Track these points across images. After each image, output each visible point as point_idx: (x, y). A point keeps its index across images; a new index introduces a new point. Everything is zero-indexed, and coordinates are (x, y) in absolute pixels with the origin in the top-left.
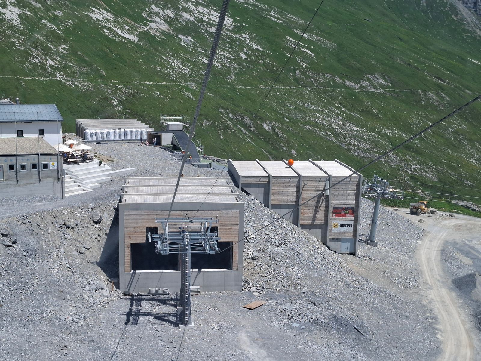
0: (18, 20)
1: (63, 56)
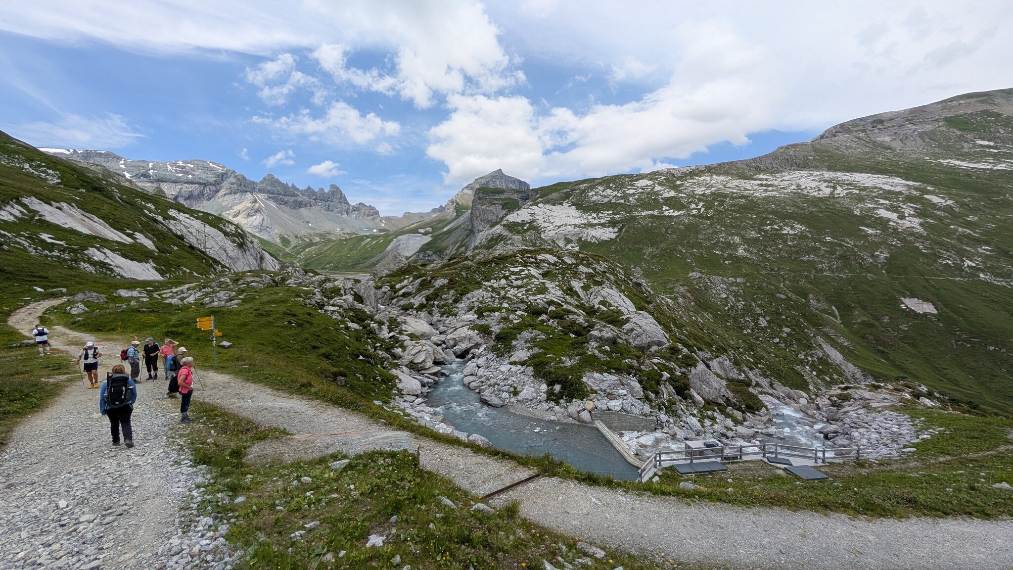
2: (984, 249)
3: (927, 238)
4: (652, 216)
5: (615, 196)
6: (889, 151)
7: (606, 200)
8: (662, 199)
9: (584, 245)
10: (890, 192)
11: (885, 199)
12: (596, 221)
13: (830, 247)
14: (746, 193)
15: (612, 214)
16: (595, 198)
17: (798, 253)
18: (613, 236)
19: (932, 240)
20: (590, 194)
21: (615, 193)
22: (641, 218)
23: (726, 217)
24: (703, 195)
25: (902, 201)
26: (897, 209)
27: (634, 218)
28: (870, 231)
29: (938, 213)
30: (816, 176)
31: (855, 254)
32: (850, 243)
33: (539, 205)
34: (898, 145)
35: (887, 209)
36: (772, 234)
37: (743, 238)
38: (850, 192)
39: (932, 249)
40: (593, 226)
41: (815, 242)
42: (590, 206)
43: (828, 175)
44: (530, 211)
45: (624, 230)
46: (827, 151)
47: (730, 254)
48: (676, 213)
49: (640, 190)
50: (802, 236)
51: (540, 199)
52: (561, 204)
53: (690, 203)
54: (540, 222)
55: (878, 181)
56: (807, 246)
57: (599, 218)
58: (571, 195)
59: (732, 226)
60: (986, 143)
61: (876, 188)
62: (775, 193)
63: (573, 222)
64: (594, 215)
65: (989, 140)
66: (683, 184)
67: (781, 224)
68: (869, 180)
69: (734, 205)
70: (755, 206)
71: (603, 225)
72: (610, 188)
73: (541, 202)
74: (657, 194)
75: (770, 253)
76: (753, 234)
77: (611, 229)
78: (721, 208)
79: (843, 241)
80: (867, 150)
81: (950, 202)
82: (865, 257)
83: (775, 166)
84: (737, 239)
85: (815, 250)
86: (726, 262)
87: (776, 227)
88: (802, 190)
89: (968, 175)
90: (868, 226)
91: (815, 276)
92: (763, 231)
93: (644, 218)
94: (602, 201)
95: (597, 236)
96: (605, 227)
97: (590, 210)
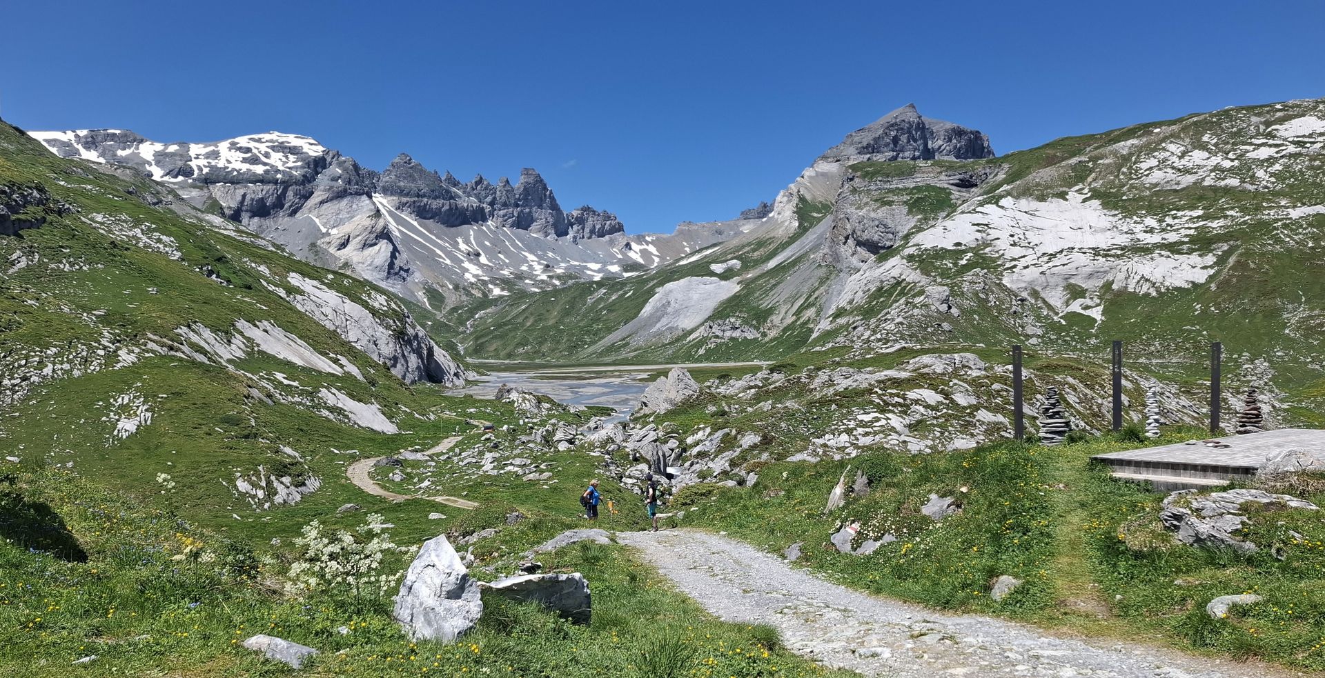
5: (1216, 168)
7: (1188, 180)
9: (1117, 300)
12: (1156, 238)
15: (1204, 217)
16: (1157, 176)
18: (1201, 277)
20: (1144, 166)
21: (1215, 160)
22: (1285, 226)
27: (1265, 227)
33: (1003, 202)
40: (1144, 250)
42: (1142, 199)
44: (978, 218)
45: (1232, 260)
49: (1292, 149)
51: (1005, 187)
52: (1063, 196)
54: (1003, 244)
57: (1163, 230)
58: (1091, 170)
63: (1091, 241)
64: (1150, 221)
71: (1173, 248)
72: (1203, 147)
73: (1008, 193)
77: (1195, 258)
93: (1293, 225)
94: (1178, 184)
95: (1157, 276)
96: (1180, 252)
97: (1142, 208)
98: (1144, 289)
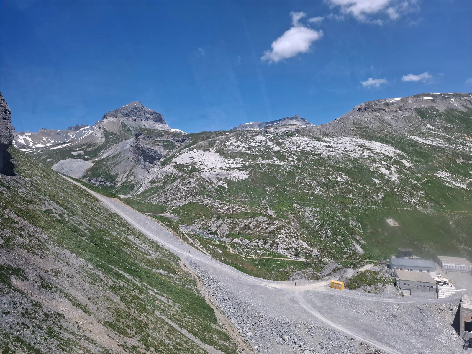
0: (398, 180)
1: (421, 197)
2: (421, 193)
3: (399, 186)
4: (268, 164)
6: (390, 126)
7: (238, 150)
8: (273, 152)
10: (387, 157)
11: (385, 161)
12: (235, 166)
13: (359, 190)
14: (319, 152)
15: (243, 161)
16: (231, 148)
17: (344, 193)
18: (247, 177)
19: (401, 187)
21: (243, 145)
23: (309, 168)
24: (296, 151)
25: (392, 164)
26: (389, 168)
28: (377, 181)
29: (406, 171)
30: (354, 142)
31: (370, 195)
32: (368, 188)
33: (194, 150)
34: (394, 123)
35: (385, 168)
36: (332, 181)
37: (318, 182)
38: (370, 155)
39: (401, 192)
40: (233, 169)
41: (352, 187)
42: (228, 154)
43: (361, 141)
45: (252, 173)
46: (360, 124)
47: (312, 193)
48: (281, 163)
49: (259, 144)
50: (346, 183)
51: (193, 146)
52: (209, 150)
53: (289, 156)
54: (198, 164)
55: (383, 149)
56: (349, 189)
57: (236, 163)
58: (215, 144)
59: (312, 175)
60: (431, 127)
61: (381, 153)
62: (333, 153)
63: (220, 165)
64: (232, 160)
65: (433, 126)
66: (283, 142)
67: (337, 175)
68: (378, 147)
69: (313, 160)
70: (324, 162)
71: (239, 169)
72: (240, 140)
73: (195, 148)
74: (269, 147)
75: (332, 192)
76: (323, 180)
77: (244, 172)
78: (306, 162)
79: (365, 187)
80: (380, 125)
81: (411, 165)
82: (374, 196)
83: (334, 132)
84: (315, 183)
85: (353, 191)
86: (311, 197)
87: (334, 176)
88: (347, 151)
89: (421, 148)
90: (376, 178)
91: (352, 207)
92: (328, 178)
93: (263, 165)
94: (236, 150)
95: (237, 176)
96: (241, 170)
97: (229, 156)
98: (235, 180)
